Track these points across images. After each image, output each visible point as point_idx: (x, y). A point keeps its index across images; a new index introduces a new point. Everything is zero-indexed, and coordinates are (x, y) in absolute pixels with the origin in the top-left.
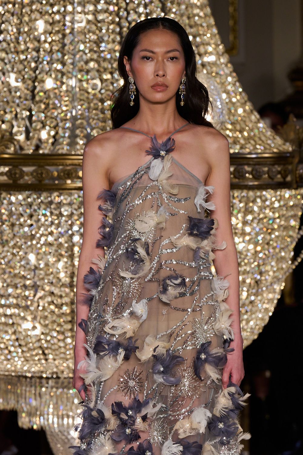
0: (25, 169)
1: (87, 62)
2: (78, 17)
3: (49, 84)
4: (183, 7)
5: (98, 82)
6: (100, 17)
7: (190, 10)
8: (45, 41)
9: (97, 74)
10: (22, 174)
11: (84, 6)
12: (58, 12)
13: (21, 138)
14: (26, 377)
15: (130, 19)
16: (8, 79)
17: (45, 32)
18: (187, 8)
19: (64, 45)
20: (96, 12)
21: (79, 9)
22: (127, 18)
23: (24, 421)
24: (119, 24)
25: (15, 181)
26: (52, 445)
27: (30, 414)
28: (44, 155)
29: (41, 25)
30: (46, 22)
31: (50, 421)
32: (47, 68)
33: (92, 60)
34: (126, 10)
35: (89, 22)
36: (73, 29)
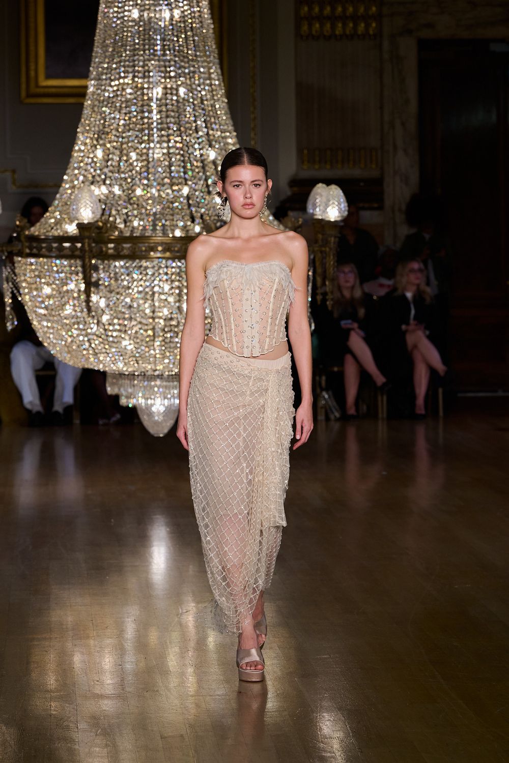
0: (125, 245)
1: (163, 179)
2: (157, 151)
3: (139, 192)
4: (222, 144)
5: (169, 191)
6: (171, 151)
7: (227, 146)
8: (137, 166)
9: (169, 186)
10: (123, 248)
11: (161, 144)
12: (145, 147)
13: (122, 226)
14: (125, 374)
15: (189, 152)
16: (113, 190)
17: (137, 160)
18: (224, 145)
19: (148, 168)
20: (169, 148)
21: (158, 146)
22: (187, 152)
23: (123, 401)
24: (182, 155)
25: (119, 253)
26: (141, 416)
27: (128, 397)
28: (136, 237)
29: (133, 155)
30: (138, 154)
31: (140, 402)
32: (138, 182)
33: (166, 177)
34: (187, 146)
35: (164, 154)
36: (154, 158)
